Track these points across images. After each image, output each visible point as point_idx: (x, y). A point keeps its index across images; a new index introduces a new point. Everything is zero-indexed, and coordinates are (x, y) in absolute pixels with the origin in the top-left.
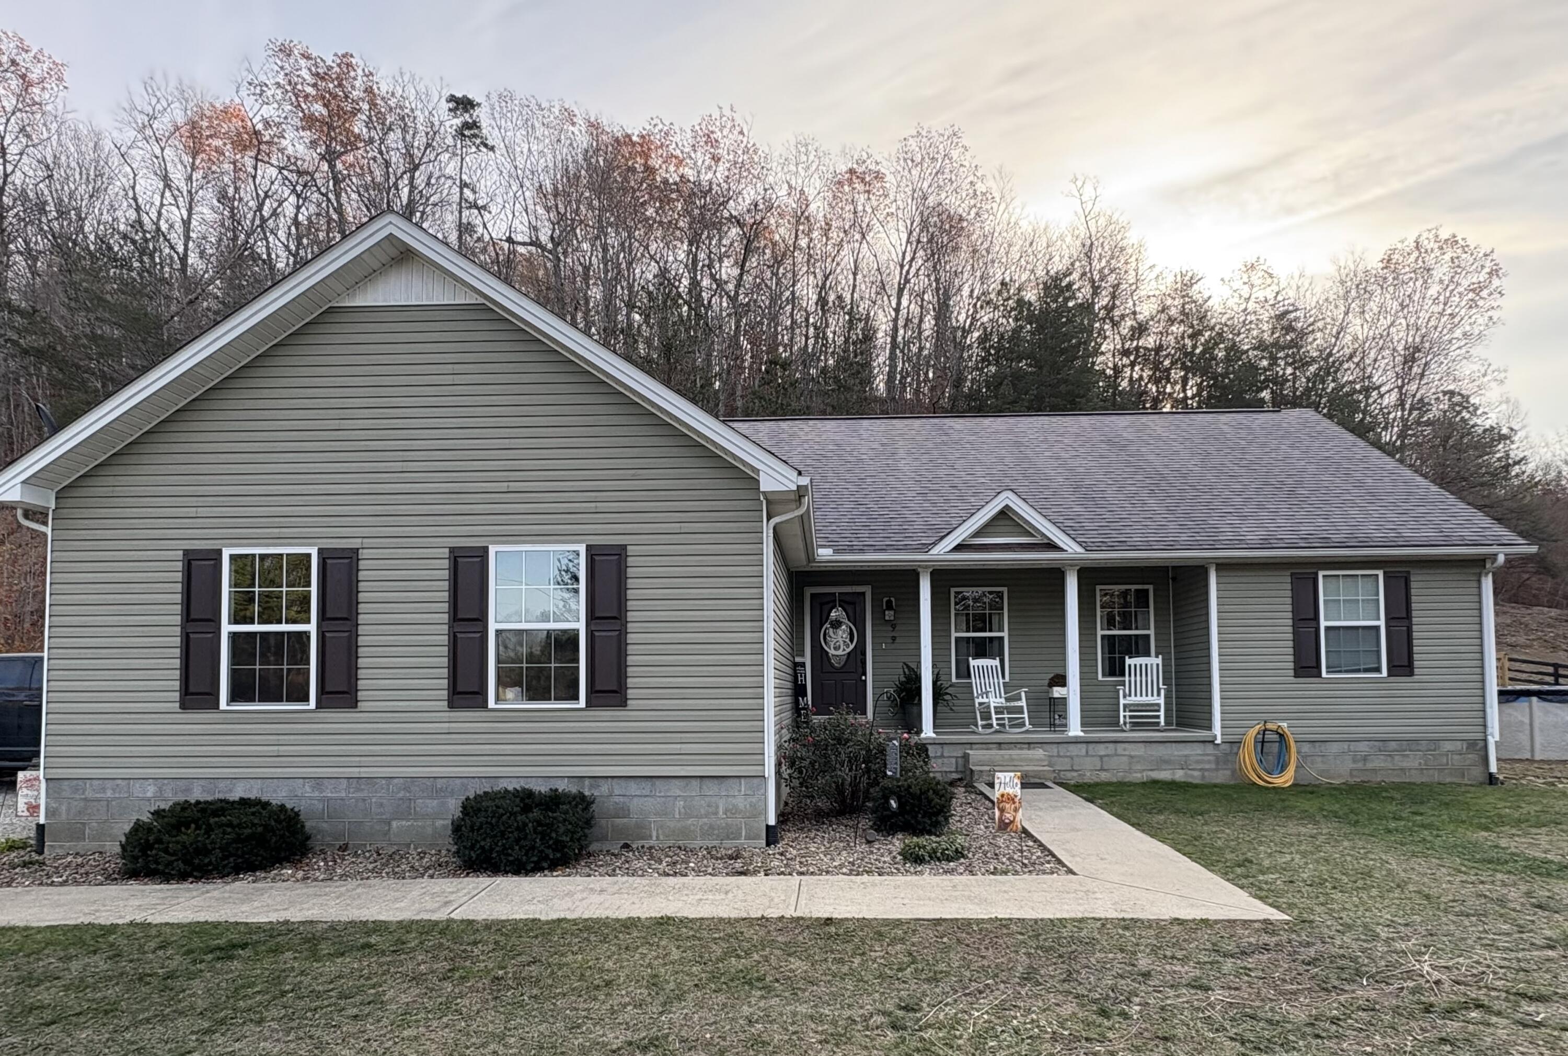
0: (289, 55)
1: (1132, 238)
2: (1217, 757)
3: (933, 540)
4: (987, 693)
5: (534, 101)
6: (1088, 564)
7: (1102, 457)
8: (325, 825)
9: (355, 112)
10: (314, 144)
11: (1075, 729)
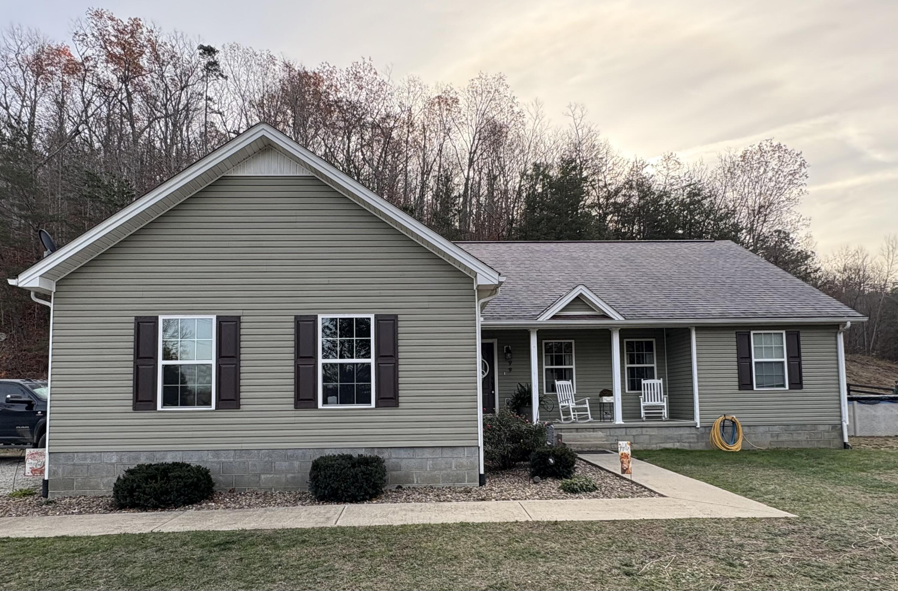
0: (101, 18)
1: (601, 139)
2: (698, 436)
3: (538, 313)
4: (568, 400)
5: (251, 50)
6: (625, 327)
7: (622, 266)
8: (221, 478)
9: (141, 53)
10: (114, 71)
11: (619, 420)
